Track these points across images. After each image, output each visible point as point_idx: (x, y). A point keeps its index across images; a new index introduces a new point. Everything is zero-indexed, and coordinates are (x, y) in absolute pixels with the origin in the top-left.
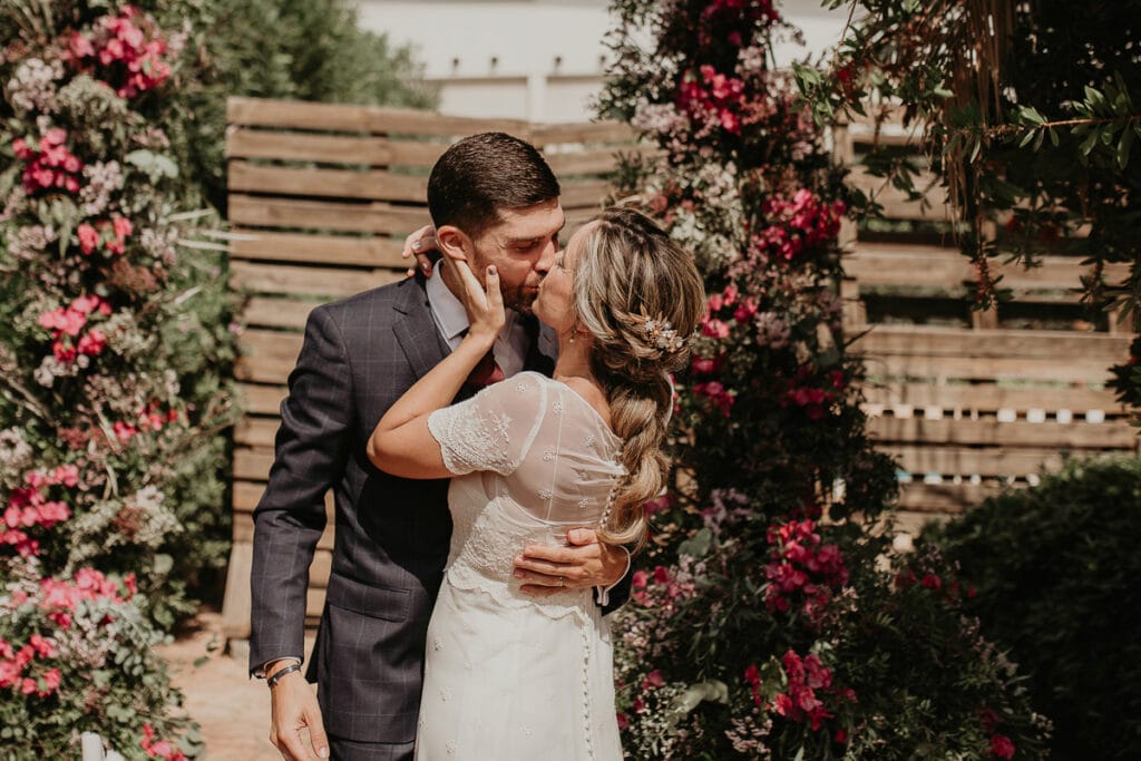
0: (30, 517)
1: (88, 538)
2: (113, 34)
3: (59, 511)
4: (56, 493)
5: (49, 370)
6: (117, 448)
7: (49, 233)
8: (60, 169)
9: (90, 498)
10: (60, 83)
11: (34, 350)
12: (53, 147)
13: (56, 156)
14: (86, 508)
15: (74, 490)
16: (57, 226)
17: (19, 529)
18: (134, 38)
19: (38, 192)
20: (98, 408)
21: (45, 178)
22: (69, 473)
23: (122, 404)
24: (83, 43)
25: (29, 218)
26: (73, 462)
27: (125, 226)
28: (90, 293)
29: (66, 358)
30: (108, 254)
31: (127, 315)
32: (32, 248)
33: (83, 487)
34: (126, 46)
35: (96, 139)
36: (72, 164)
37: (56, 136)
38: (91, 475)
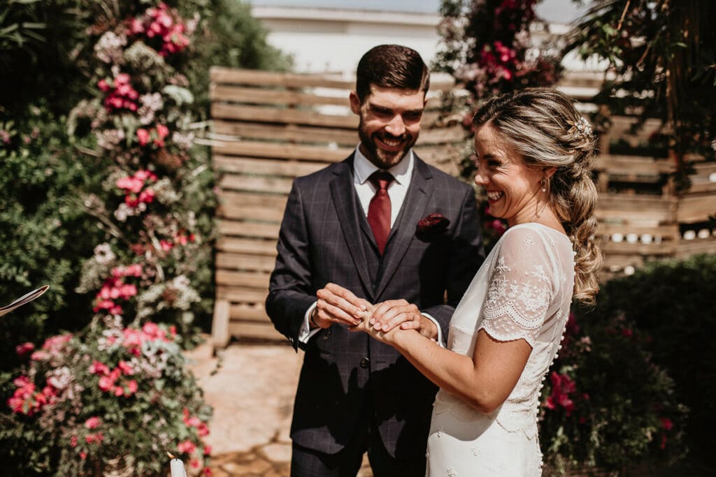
0: (115, 293)
1: (148, 304)
2: (154, 19)
3: (130, 290)
4: (130, 280)
5: (123, 213)
6: (162, 255)
7: (121, 134)
8: (125, 97)
9: (148, 283)
10: (124, 48)
11: (114, 200)
12: (122, 84)
13: (124, 90)
14: (146, 288)
15: (139, 279)
16: (126, 130)
17: (110, 299)
18: (167, 21)
19: (114, 111)
20: (151, 233)
21: (118, 103)
22: (136, 269)
23: (164, 231)
24: (138, 25)
25: (109, 125)
26: (138, 263)
27: (164, 131)
28: (145, 169)
29: (134, 205)
30: (154, 147)
31: (166, 182)
32: (111, 143)
33: (144, 277)
34: (162, 26)
35: (146, 80)
36: (133, 95)
37: (123, 78)
38: (148, 270)
